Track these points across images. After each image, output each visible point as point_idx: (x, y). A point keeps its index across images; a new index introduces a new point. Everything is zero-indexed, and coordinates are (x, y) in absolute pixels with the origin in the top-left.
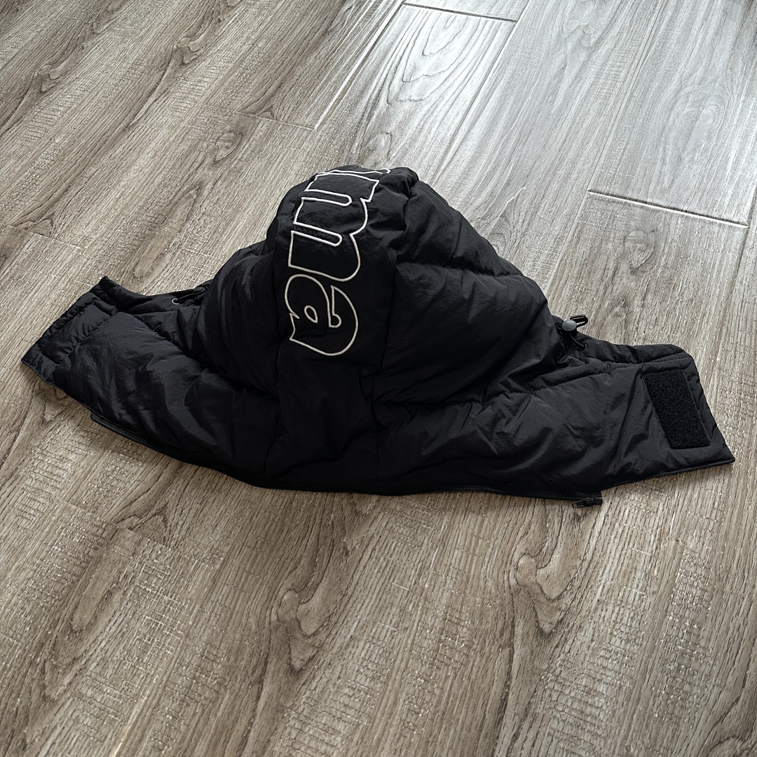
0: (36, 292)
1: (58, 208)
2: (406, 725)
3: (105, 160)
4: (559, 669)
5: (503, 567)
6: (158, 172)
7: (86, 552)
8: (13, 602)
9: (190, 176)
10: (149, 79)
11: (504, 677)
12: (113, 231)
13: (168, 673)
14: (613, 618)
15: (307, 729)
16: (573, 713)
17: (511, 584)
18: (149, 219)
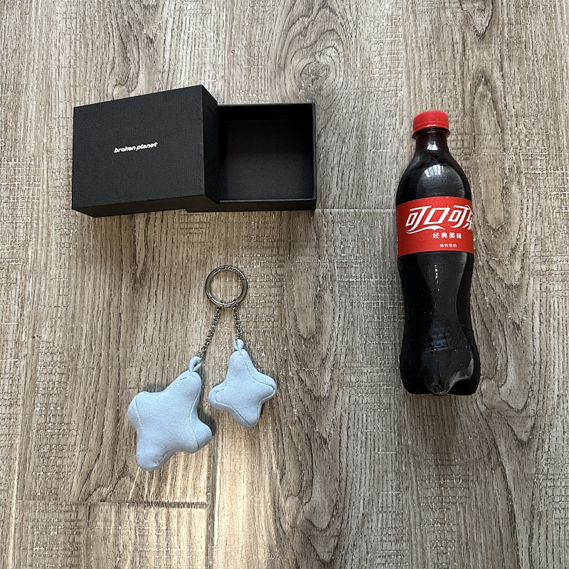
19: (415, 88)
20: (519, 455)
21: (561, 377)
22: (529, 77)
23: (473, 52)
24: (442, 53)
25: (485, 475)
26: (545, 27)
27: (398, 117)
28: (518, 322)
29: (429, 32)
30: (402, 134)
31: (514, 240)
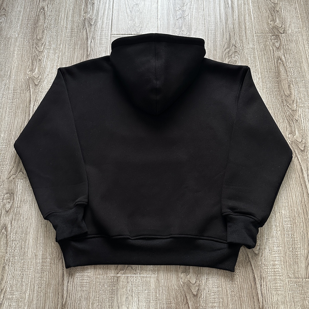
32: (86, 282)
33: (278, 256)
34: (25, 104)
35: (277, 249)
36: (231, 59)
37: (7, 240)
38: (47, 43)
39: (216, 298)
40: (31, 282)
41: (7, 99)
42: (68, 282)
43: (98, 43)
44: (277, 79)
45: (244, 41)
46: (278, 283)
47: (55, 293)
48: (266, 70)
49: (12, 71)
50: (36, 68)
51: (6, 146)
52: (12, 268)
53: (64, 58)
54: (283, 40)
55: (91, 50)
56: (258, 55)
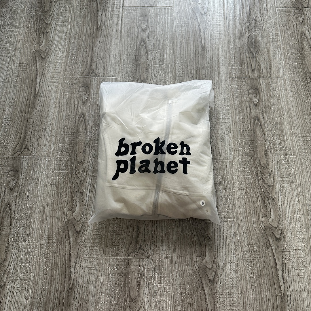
0: (41, 182)
1: (27, 142)
2: (252, 282)
3: (34, 114)
4: (286, 247)
5: (259, 223)
6: (62, 113)
7: (122, 272)
8: (106, 299)
9: (76, 112)
10: (31, 70)
11: (273, 256)
12: (58, 146)
13: (173, 299)
14: (295, 226)
15: (224, 296)
16: (295, 258)
17: (263, 228)
18: (70, 136)
19: (234, 122)
20: (277, 243)
21: (290, 216)
22: (272, 118)
23: (253, 110)
24: (243, 110)
25: (265, 250)
26: (277, 102)
27: (229, 131)
28: (273, 198)
29: (238, 104)
30: (230, 136)
31: (270, 170)
32: (95, 265)
33: (301, 241)
34: (31, 78)
35: (300, 234)
36: (251, 34)
37: (11, 219)
38: (55, 15)
39: (234, 284)
40: (36, 263)
41: (12, 72)
42: (76, 264)
43: (109, 15)
44: (301, 55)
45: (265, 15)
46: (301, 270)
47: (62, 276)
48: (288, 46)
49: (18, 44)
50: (43, 41)
51: (11, 122)
52: (16, 248)
53: (72, 30)
54: (307, 15)
55: (102, 22)
56: (280, 30)
